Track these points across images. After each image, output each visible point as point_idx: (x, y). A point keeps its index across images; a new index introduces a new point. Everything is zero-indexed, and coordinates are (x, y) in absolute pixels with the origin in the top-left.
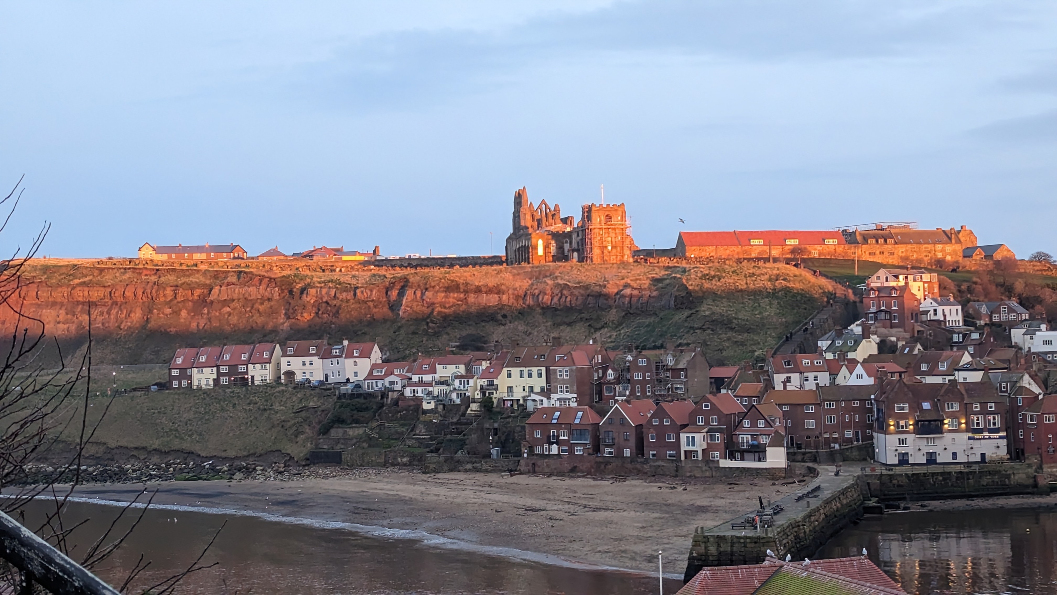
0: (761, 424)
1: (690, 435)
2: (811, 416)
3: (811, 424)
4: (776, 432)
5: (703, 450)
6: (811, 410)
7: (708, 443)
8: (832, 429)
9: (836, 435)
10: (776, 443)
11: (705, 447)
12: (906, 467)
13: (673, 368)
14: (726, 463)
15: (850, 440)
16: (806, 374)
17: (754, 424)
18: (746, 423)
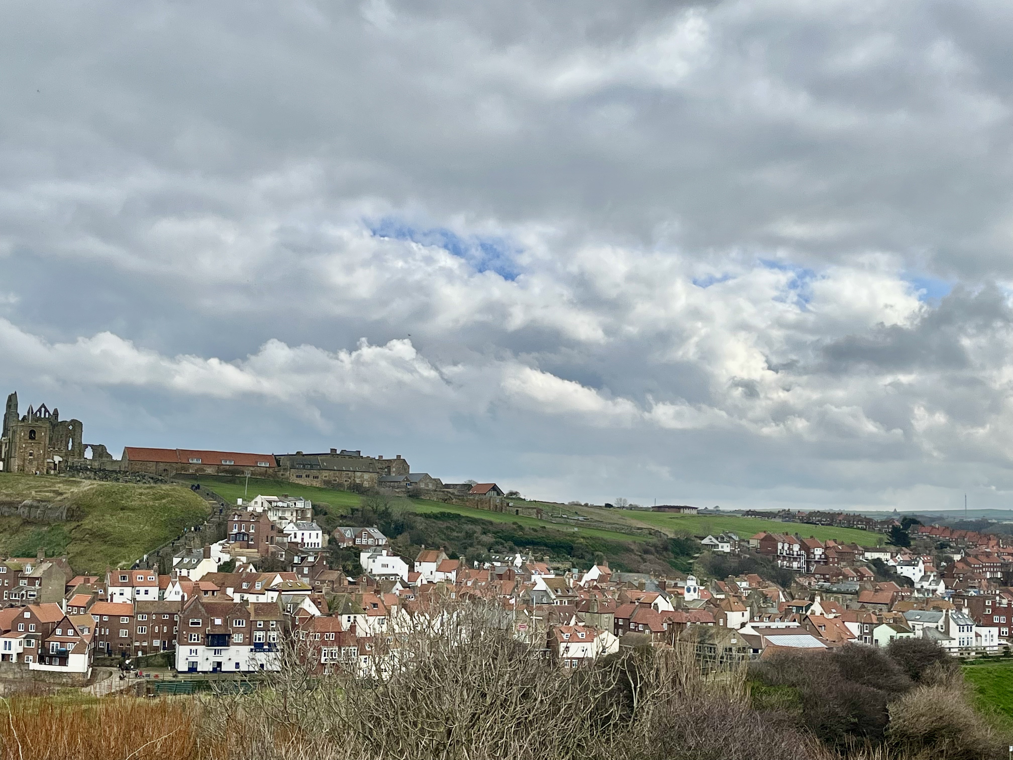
0: (70, 632)
1: (8, 640)
2: (124, 626)
3: (123, 633)
4: (82, 641)
5: (18, 654)
6: (125, 621)
7: (24, 648)
8: (142, 638)
9: (145, 644)
10: (77, 651)
11: (21, 650)
12: (194, 675)
13: (30, 576)
14: (35, 666)
15: (157, 648)
16: (137, 588)
17: (64, 633)
18: (58, 631)
